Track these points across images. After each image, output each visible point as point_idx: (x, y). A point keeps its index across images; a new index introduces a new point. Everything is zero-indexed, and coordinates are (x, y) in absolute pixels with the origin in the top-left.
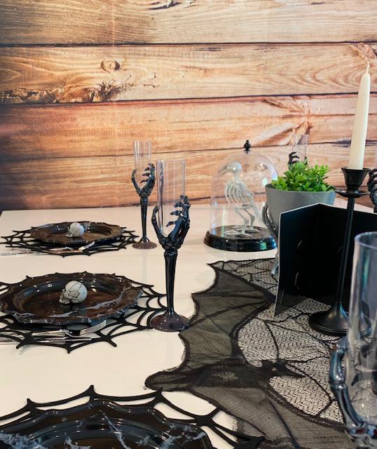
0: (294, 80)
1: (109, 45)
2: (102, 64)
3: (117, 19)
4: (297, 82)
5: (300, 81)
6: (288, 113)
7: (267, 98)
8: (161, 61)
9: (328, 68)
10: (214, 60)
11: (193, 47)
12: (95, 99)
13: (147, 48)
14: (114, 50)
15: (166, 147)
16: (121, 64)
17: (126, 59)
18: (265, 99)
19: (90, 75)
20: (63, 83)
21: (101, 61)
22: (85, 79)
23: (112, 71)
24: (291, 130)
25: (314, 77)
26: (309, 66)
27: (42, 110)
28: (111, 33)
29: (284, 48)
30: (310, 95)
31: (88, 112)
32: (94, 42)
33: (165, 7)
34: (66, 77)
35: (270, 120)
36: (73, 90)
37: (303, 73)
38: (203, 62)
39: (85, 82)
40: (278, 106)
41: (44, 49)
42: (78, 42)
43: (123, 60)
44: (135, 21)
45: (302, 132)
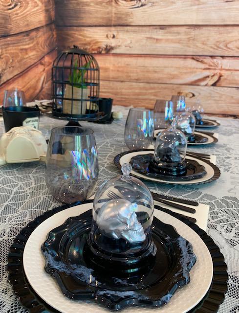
0: (212, 47)
1: (110, 26)
2: (107, 36)
3: (115, 14)
4: (214, 49)
8: (135, 35)
10: (163, 34)
11: (151, 27)
13: (128, 28)
15: (135, 79)
16: (115, 35)
17: (118, 33)
18: (193, 57)
19: (101, 40)
20: (89, 44)
21: (107, 34)
23: (111, 39)
24: (208, 77)
25: (226, 46)
28: (112, 20)
29: (204, 28)
31: (100, 58)
33: (138, 7)
34: (92, 41)
35: (195, 70)
36: (94, 47)
37: (218, 43)
38: (156, 35)
39: (99, 44)
40: (201, 62)
41: (83, 28)
44: (123, 14)
45: (216, 78)
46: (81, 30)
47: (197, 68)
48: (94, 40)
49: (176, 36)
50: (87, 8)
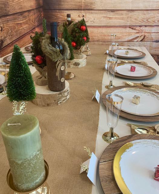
1: (81, 10)
2: (79, 15)
3: (84, 3)
5: (142, 21)
6: (138, 31)
7: (131, 27)
8: (96, 15)
9: (152, 18)
10: (113, 15)
11: (106, 11)
14: (83, 11)
15: (96, 40)
19: (75, 18)
24: (138, 37)
26: (146, 17)
28: (82, 7)
29: (137, 11)
30: (145, 26)
32: (77, 9)
37: (143, 19)
38: (109, 15)
41: (63, 11)
42: (72, 9)
43: (85, 14)
44: (89, 3)
45: (142, 37)
47: (132, 33)
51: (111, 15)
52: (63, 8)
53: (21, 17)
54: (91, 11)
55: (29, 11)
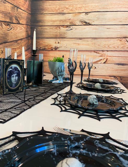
0: (102, 47)
1: (57, 38)
3: (59, 33)
4: (103, 47)
6: (101, 55)
8: (68, 42)
9: (112, 44)
10: (81, 42)
11: (75, 39)
12: (53, 50)
13: (65, 39)
14: (58, 39)
18: (94, 51)
19: (53, 44)
20: (47, 46)
21: (55, 41)
22: (51, 45)
23: (57, 44)
24: (102, 60)
25: (109, 46)
26: (107, 44)
27: (43, 51)
28: (57, 36)
30: (107, 51)
31: (52, 52)
32: (54, 37)
33: (69, 30)
34: (48, 45)
35: (96, 57)
36: (49, 47)
37: (105, 45)
39: (52, 46)
40: (98, 53)
41: (44, 39)
42: (51, 37)
43: (60, 41)
44: (63, 33)
45: (105, 60)
46: (43, 40)
47: (96, 56)
48: (49, 44)
49: (86, 42)
50: (46, 30)
51: (79, 42)
52: (44, 37)
53: (16, 44)
54: (64, 39)
55: (21, 39)
